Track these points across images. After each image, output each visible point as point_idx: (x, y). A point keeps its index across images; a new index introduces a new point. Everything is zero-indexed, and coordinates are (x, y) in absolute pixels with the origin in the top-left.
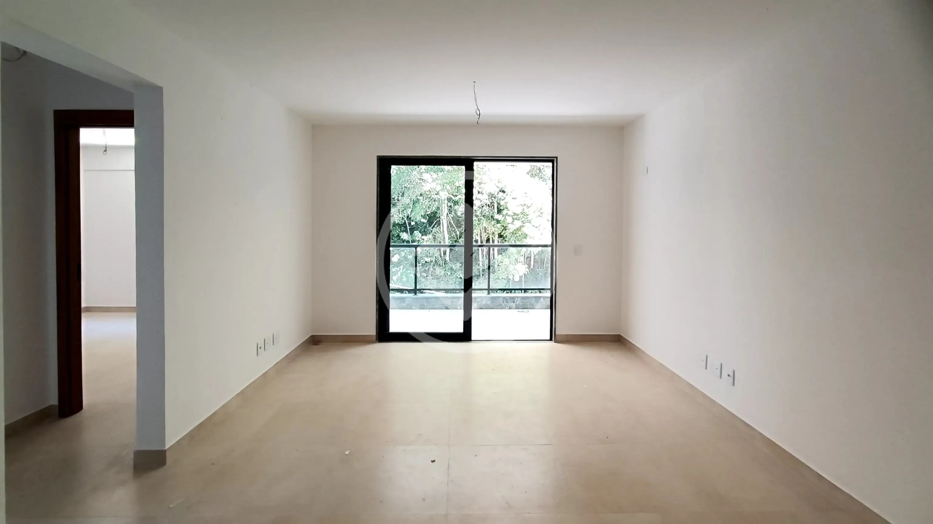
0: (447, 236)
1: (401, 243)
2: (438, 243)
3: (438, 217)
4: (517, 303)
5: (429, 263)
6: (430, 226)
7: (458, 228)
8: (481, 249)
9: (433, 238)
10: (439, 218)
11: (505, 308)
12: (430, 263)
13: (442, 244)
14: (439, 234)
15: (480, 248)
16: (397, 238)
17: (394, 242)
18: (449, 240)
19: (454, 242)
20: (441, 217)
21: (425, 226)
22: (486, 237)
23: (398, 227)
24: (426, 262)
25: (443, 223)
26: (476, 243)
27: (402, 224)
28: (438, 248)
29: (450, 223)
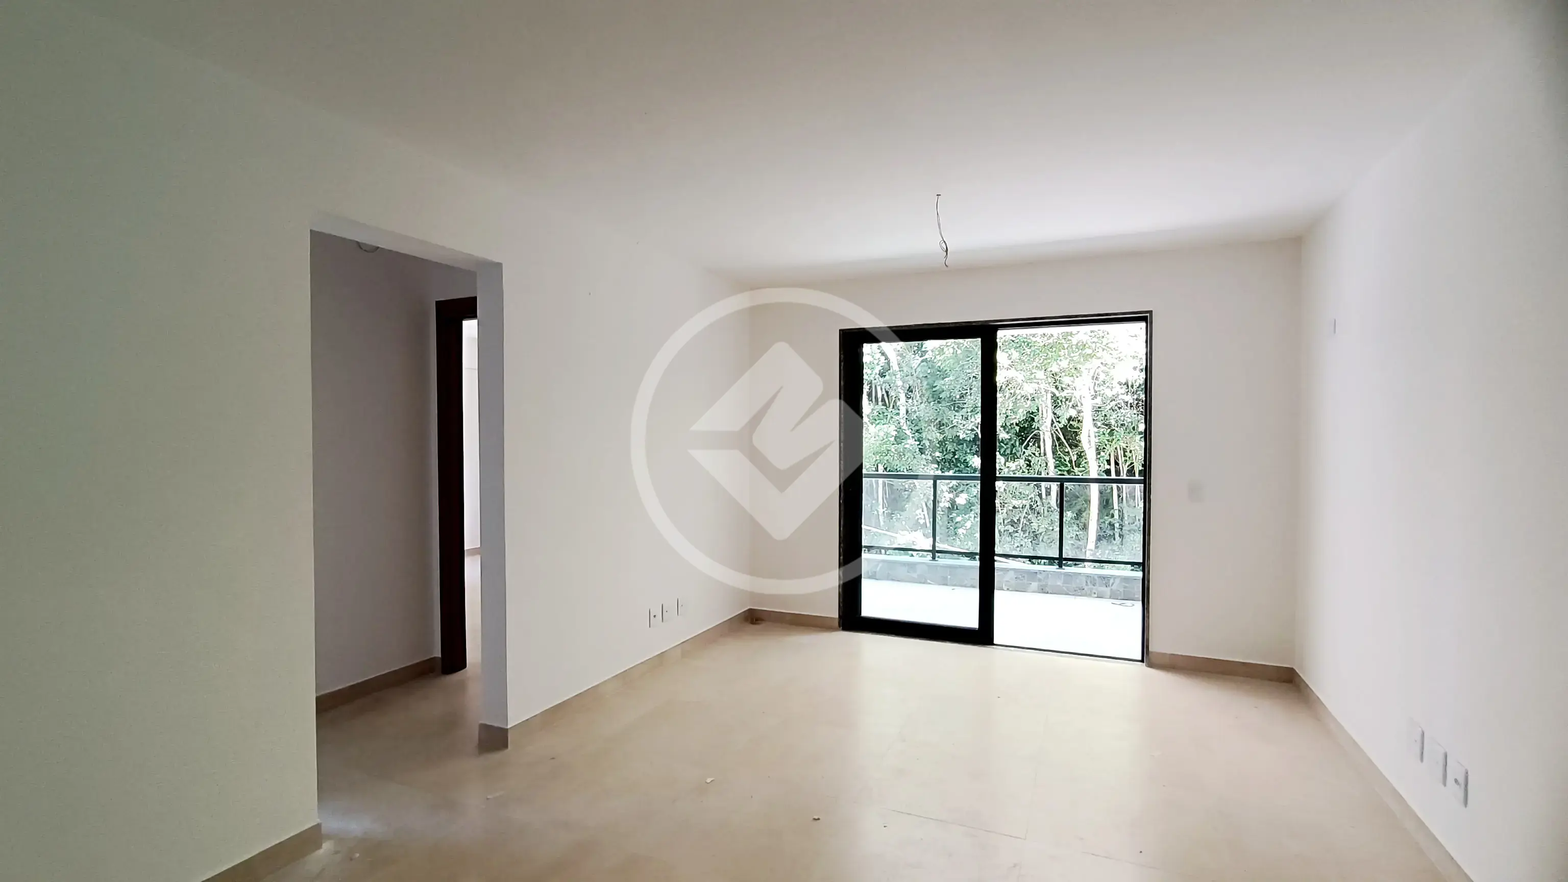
0: (1052, 462)
1: (971, 473)
2: (1035, 474)
3: (1035, 428)
4: (1114, 587)
5: (1018, 509)
6: (1021, 444)
7: (1073, 447)
8: (1118, 487)
9: (1025, 466)
10: (1037, 430)
11: (1090, 595)
12: (1021, 509)
13: (1043, 475)
14: (1037, 458)
15: (1114, 486)
16: (964, 465)
17: (959, 471)
18: (1057, 470)
19: (1065, 473)
20: (1040, 429)
21: (1012, 444)
22: (1128, 463)
23: (967, 446)
24: (1014, 507)
25: (1044, 440)
26: (1107, 476)
27: (970, 440)
28: (1035, 483)
29: (1059, 439)
